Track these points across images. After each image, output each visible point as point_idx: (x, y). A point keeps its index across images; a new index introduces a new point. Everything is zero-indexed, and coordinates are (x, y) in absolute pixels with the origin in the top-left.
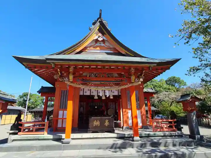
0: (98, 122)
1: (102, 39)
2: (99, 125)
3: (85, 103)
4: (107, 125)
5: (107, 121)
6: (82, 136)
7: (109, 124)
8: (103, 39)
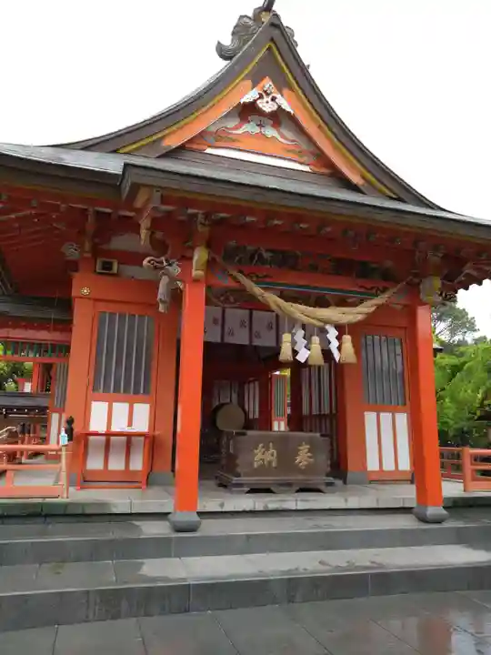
0: (272, 451)
1: (275, 108)
2: (274, 464)
4: (303, 465)
5: (304, 448)
6: (222, 505)
7: (311, 460)
8: (279, 107)
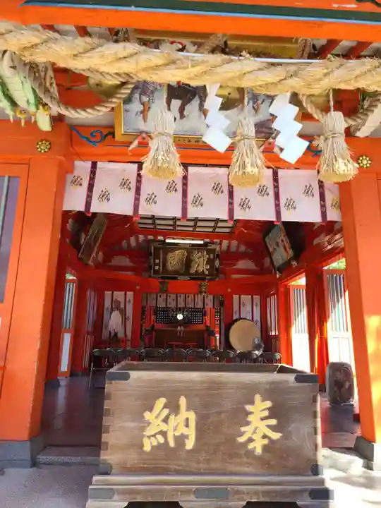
2: (190, 444)
3: (130, 294)
4: (258, 446)
5: (259, 407)
7: (276, 436)
